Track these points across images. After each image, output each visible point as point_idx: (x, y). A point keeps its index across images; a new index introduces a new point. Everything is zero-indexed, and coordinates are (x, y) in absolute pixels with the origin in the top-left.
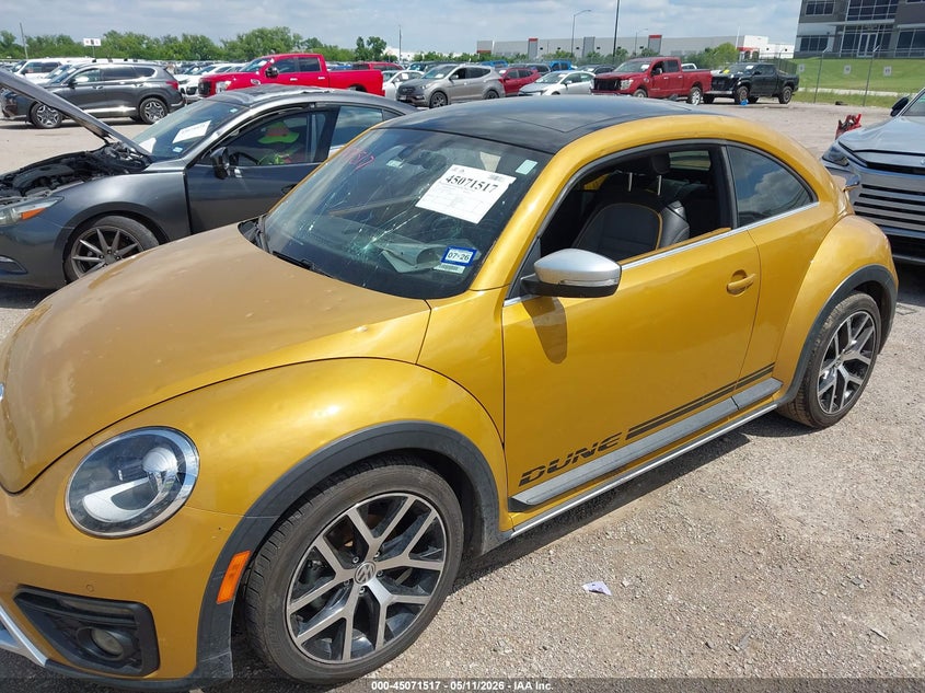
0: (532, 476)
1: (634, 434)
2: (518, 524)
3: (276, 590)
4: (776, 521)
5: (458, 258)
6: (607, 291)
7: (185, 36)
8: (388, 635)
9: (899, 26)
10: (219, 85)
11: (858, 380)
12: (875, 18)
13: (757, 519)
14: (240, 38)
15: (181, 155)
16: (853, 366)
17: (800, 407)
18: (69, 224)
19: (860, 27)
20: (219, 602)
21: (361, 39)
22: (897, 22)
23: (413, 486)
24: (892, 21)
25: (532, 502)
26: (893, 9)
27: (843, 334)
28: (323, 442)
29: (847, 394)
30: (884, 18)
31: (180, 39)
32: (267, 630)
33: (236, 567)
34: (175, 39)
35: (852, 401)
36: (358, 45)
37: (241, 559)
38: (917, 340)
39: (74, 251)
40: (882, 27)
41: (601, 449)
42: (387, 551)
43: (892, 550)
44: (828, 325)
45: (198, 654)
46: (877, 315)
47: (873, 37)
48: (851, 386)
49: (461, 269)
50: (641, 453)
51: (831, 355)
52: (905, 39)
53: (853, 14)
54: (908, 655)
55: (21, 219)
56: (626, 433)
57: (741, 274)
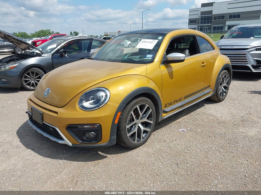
0: (167, 105)
1: (186, 97)
2: (165, 116)
3: (125, 122)
4: (216, 117)
5: (149, 56)
6: (183, 61)
7: (19, 33)
8: (143, 138)
9: (213, 26)
10: (37, 43)
11: (226, 91)
12: (207, 24)
13: (212, 117)
14: (36, 33)
15: (50, 52)
16: (225, 87)
17: (216, 96)
18: (22, 70)
19: (203, 26)
20: (115, 123)
21: (71, 32)
22: (212, 25)
23: (147, 102)
24: (211, 24)
25: (167, 111)
26: (211, 22)
27: (223, 79)
28: (133, 89)
29: (224, 94)
30: (209, 23)
31: (18, 33)
32: (123, 132)
33: (118, 115)
34: (16, 33)
35: (226, 96)
36: (71, 34)
37: (119, 114)
38: (235, 86)
39: (23, 78)
40: (209, 26)
41: (180, 100)
42: (142, 118)
43: (242, 120)
44: (220, 77)
45: (110, 136)
46: (229, 76)
47: (207, 28)
48: (225, 92)
49: (151, 58)
50: (187, 102)
51: (221, 84)
52: (215, 28)
53: (201, 23)
54: (250, 134)
55: (9, 69)
56: (184, 97)
57: (203, 63)
